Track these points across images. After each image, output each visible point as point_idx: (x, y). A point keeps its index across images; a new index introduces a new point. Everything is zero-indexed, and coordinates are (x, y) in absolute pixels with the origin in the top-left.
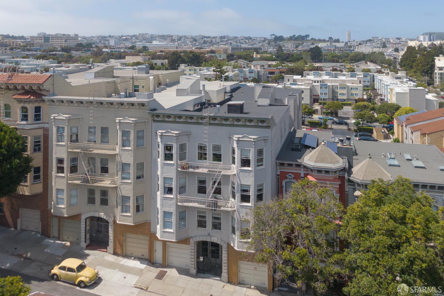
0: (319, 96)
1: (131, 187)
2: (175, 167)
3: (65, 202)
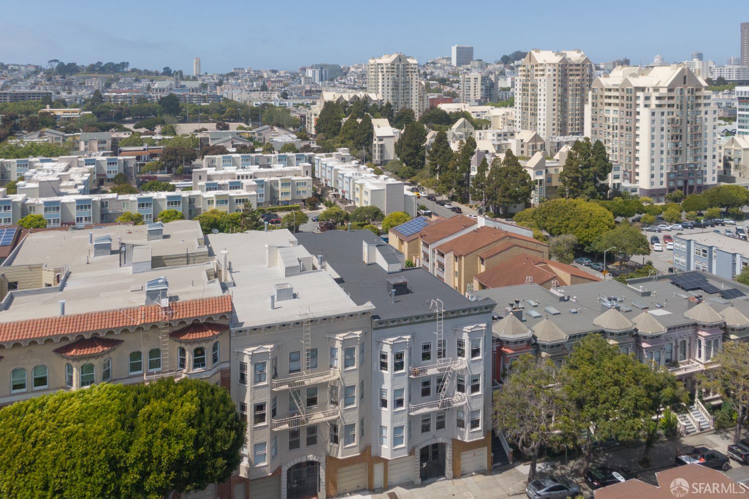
2: (406, 376)
3: (268, 457)
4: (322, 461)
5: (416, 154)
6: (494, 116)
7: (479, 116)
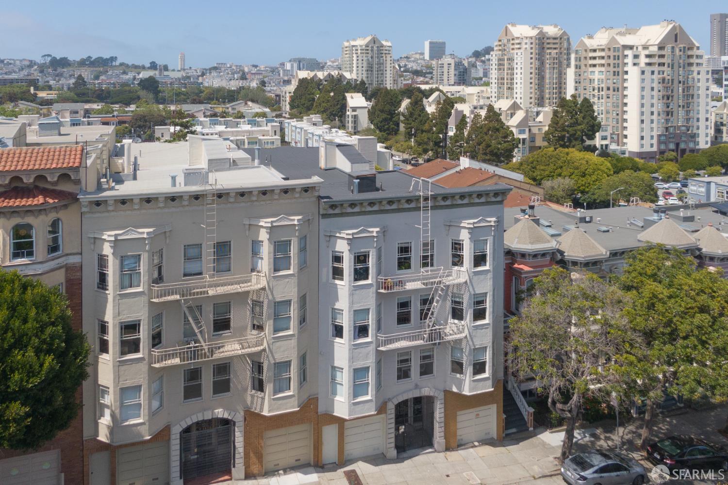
1: (293, 342)
2: (373, 289)
3: (144, 411)
4: (239, 418)
5: (391, 119)
6: (468, 94)
7: (453, 95)
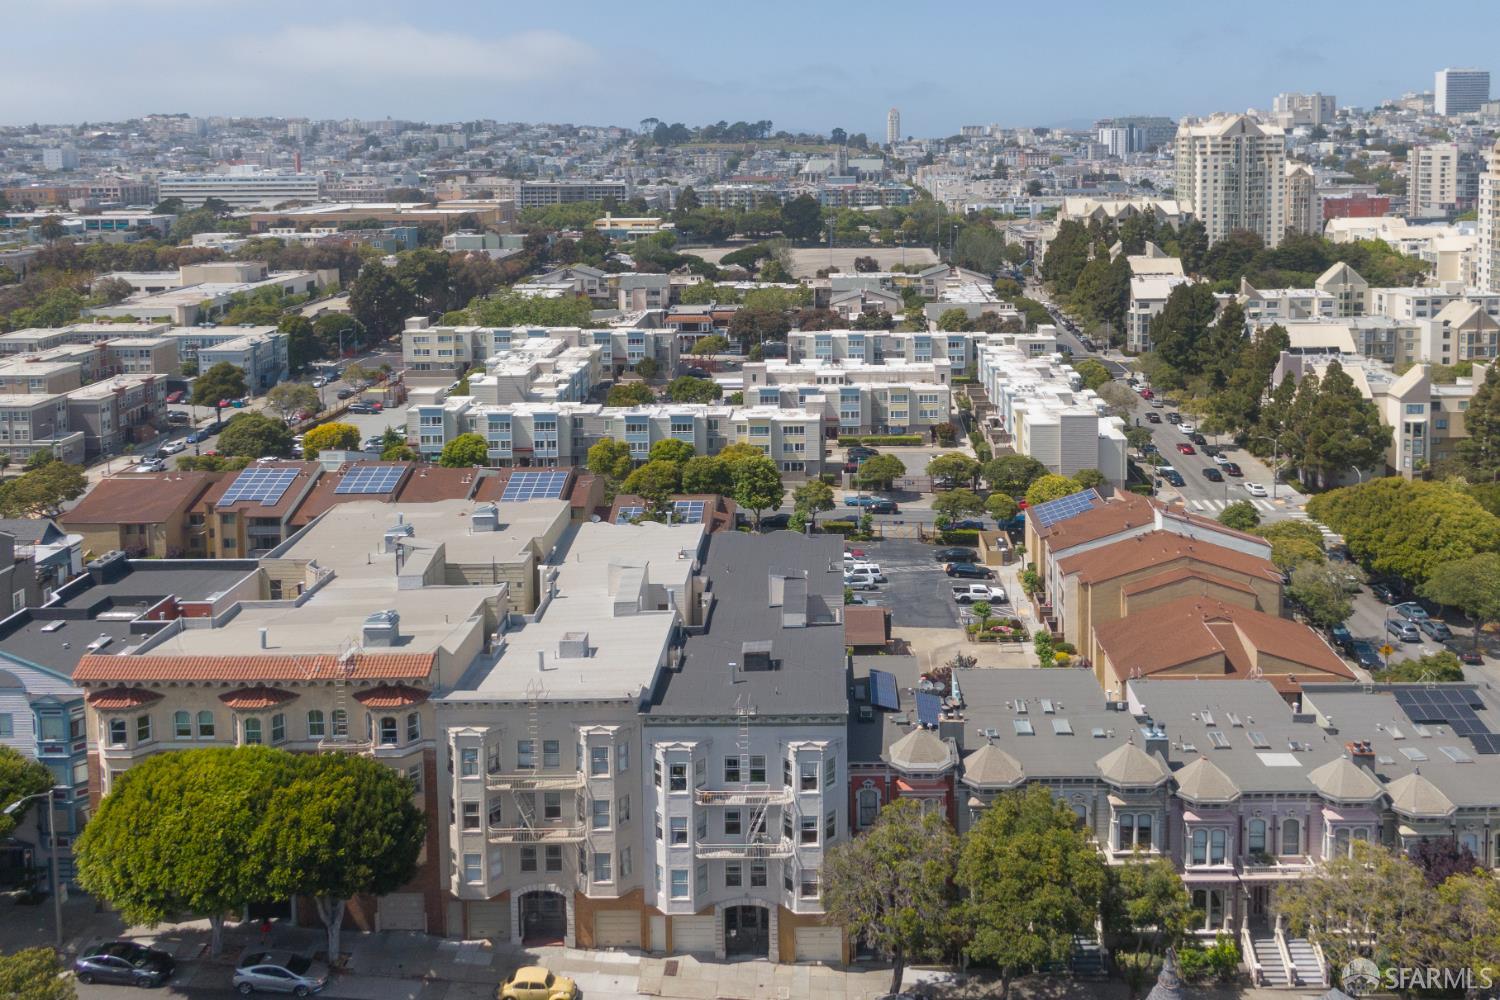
0: (837, 420)
1: (612, 838)
3: (484, 875)
4: (569, 895)
6: (1443, 252)
7: (1414, 248)
